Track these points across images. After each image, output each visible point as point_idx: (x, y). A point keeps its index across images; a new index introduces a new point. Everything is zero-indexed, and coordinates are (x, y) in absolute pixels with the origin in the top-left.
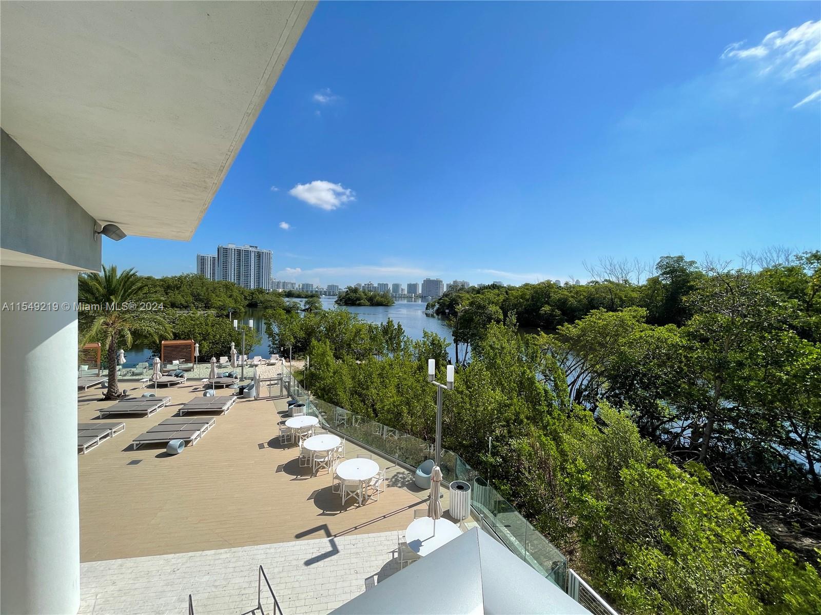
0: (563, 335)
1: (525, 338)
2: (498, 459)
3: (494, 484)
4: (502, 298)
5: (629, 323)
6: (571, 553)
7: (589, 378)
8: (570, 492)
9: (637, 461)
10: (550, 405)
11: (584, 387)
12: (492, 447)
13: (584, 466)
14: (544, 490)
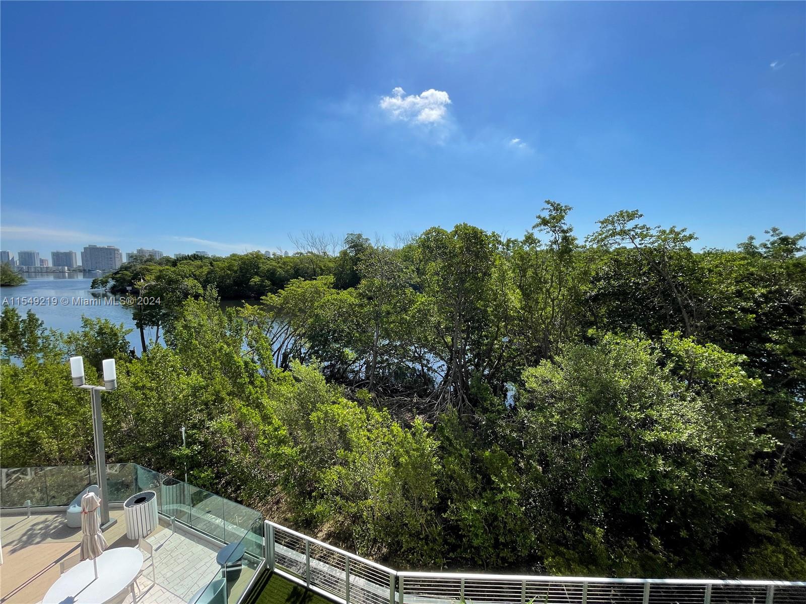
0: (268, 305)
1: (227, 312)
2: (195, 448)
3: (192, 475)
4: (205, 270)
5: (321, 289)
6: (278, 502)
7: (292, 341)
8: (268, 451)
9: (323, 403)
10: (251, 375)
11: (289, 350)
12: (186, 438)
13: (280, 423)
14: (248, 459)
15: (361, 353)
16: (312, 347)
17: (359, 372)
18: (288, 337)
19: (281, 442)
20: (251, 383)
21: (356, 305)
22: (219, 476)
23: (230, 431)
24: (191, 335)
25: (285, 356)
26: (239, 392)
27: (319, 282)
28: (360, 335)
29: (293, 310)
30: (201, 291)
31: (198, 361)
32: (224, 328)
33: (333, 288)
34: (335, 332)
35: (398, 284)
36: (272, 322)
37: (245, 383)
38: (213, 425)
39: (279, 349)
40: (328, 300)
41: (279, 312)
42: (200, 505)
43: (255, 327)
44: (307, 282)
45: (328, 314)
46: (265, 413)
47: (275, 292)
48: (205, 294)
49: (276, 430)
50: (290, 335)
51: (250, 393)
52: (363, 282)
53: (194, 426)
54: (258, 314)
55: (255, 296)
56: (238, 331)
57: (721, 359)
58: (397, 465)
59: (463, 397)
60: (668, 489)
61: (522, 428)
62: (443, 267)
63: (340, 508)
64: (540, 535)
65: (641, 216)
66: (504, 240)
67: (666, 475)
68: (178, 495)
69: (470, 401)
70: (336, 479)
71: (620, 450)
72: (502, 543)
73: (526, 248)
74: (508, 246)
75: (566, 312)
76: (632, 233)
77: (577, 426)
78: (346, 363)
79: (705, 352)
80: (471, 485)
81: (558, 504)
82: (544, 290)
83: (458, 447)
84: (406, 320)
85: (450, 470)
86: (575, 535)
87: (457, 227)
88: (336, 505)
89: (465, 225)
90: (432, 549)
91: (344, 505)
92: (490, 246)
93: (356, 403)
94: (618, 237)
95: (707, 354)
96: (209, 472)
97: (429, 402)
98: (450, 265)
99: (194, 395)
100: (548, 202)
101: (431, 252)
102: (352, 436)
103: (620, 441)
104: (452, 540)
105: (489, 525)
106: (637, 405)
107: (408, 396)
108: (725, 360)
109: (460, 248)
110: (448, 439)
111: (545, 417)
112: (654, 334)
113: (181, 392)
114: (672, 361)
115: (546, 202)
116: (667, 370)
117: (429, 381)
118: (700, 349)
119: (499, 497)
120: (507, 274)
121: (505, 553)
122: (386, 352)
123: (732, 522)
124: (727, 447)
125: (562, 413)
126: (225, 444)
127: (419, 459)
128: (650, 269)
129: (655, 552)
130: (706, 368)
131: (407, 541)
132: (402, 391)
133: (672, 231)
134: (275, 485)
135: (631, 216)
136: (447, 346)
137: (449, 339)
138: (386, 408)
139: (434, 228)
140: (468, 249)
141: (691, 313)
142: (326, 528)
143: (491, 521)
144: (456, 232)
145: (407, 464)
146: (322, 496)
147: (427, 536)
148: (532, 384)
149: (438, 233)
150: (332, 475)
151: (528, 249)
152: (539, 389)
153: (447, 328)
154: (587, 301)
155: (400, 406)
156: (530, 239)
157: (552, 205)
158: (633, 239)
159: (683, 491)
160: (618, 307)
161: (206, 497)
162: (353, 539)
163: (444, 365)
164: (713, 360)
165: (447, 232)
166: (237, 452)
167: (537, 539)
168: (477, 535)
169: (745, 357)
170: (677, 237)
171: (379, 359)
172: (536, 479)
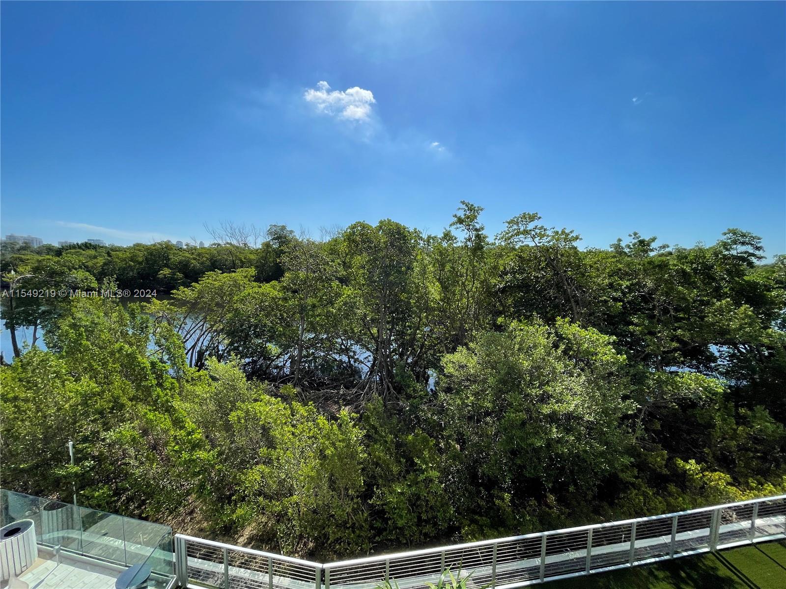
0: (179, 300)
1: (130, 308)
2: (87, 464)
3: (83, 495)
4: (100, 261)
5: (241, 283)
6: (192, 512)
7: (209, 338)
8: (179, 457)
9: (244, 402)
10: (159, 377)
11: (204, 348)
12: (74, 454)
13: (194, 426)
14: (156, 469)
15: (285, 348)
16: (231, 344)
17: (282, 368)
18: (203, 334)
19: (196, 446)
20: (160, 385)
21: (280, 299)
22: (117, 493)
23: (132, 441)
24: (80, 334)
25: (201, 354)
26: (144, 395)
27: (239, 275)
28: (284, 329)
29: (210, 305)
30: (95, 285)
31: (90, 364)
32: (125, 326)
33: (255, 281)
34: (256, 326)
35: (324, 277)
36: (185, 318)
37: (152, 385)
38: (111, 435)
39: (194, 347)
40: (249, 294)
41: (193, 307)
42: (93, 528)
43: (165, 323)
44: (225, 274)
45: (249, 308)
46: (176, 417)
47: (187, 286)
48: (100, 289)
49: (189, 434)
50: (206, 331)
51: (158, 396)
52: (287, 275)
53: (85, 439)
54: (168, 309)
55: (165, 290)
56: (143, 328)
57: (598, 340)
58: (323, 456)
59: (388, 386)
60: (560, 452)
61: (442, 411)
62: (368, 261)
63: (263, 509)
64: (458, 508)
65: (540, 218)
66: (425, 236)
67: (559, 441)
68: (65, 520)
69: (395, 388)
70: (258, 478)
71: (523, 423)
72: (425, 520)
73: (445, 244)
74: (428, 241)
75: (478, 303)
76: (533, 233)
77: (489, 405)
78: (269, 359)
79: (587, 335)
80: (395, 469)
81: (474, 477)
82: (460, 282)
83: (383, 434)
84: (332, 313)
85: (375, 457)
86: (488, 502)
87: (381, 222)
88: (259, 506)
89: (389, 221)
90: (359, 536)
91: (268, 505)
92: (412, 241)
93: (279, 399)
94: (522, 236)
95: (588, 337)
96: (105, 489)
97: (356, 392)
98: (375, 259)
99: (85, 403)
100: (463, 203)
101: (357, 246)
102: (276, 433)
103: (523, 415)
104: (378, 524)
105: (413, 505)
106: (537, 383)
107: (334, 388)
108: (601, 341)
109: (384, 243)
110: (374, 427)
111: (461, 399)
112: (550, 321)
113: (66, 402)
114: (564, 344)
115: (461, 202)
116: (559, 352)
117: (356, 372)
118: (583, 333)
119: (422, 477)
120: (428, 268)
121: (427, 529)
122: (312, 345)
123: (606, 474)
124: (603, 412)
125: (476, 394)
126: (125, 454)
127: (345, 449)
128: (547, 264)
129: (551, 508)
130: (588, 348)
131: (334, 533)
132: (329, 384)
133: (563, 232)
134: (188, 494)
135: (532, 218)
136: (373, 338)
137: (374, 331)
138: (312, 402)
139: (360, 222)
140: (392, 245)
141: (577, 302)
142: (248, 532)
143: (414, 502)
144: (381, 227)
145: (333, 456)
146: (243, 499)
147: (354, 524)
148: (450, 369)
149: (364, 227)
150: (254, 476)
151: (446, 245)
152: (456, 373)
153: (373, 320)
154: (496, 292)
155: (326, 399)
156: (447, 236)
157: (466, 206)
158: (533, 238)
159: (571, 453)
160: (521, 298)
161: (101, 518)
162: (277, 539)
163: (370, 356)
164: (593, 341)
165: (371, 227)
166: (142, 463)
167: (455, 511)
168: (401, 517)
169: (615, 337)
170: (567, 237)
171: (304, 353)
172: (455, 457)
